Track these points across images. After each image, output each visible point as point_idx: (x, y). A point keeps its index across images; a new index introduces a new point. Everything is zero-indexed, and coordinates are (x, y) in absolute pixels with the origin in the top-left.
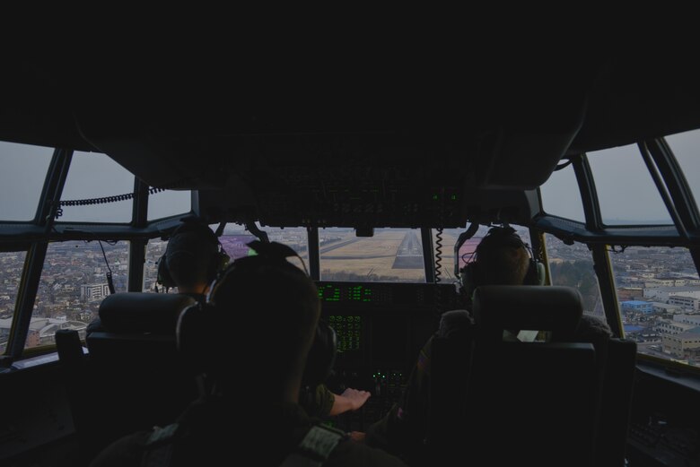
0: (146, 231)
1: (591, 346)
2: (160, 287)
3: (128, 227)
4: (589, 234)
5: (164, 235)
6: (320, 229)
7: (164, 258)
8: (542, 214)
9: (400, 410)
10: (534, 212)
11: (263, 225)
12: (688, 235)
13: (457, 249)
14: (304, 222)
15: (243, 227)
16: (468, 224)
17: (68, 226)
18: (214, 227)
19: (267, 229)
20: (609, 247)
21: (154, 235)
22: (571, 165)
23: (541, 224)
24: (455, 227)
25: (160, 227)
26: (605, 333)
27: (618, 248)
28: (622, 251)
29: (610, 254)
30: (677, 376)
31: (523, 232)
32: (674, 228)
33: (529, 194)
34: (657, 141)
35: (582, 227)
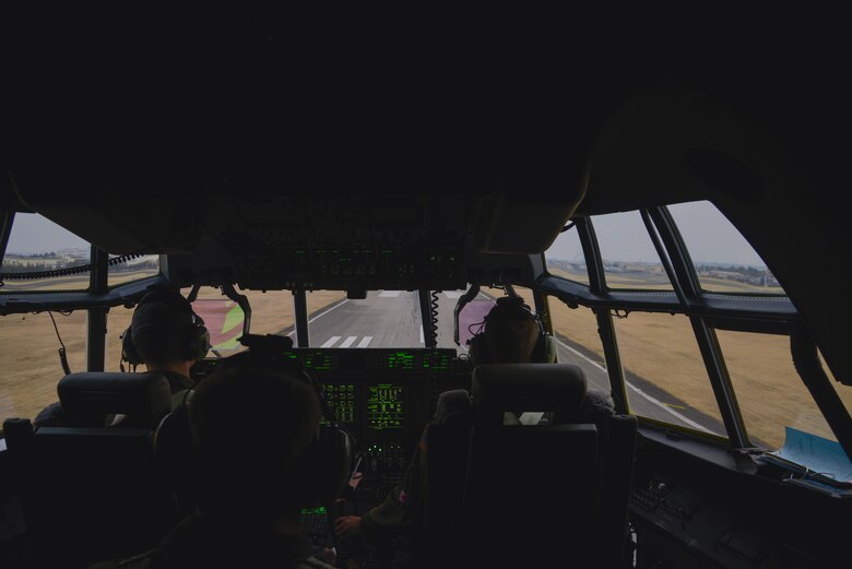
0: (106, 298)
1: (594, 427)
2: (126, 364)
3: (85, 294)
4: (593, 297)
5: (128, 302)
6: (307, 292)
7: (129, 331)
8: (546, 274)
9: (402, 493)
10: (538, 272)
11: (242, 288)
12: (688, 302)
13: (457, 313)
14: (288, 285)
15: (219, 290)
16: (469, 286)
17: (11, 297)
18: (185, 292)
19: (246, 293)
20: (613, 312)
21: (116, 302)
22: (575, 226)
23: (544, 286)
24: (455, 289)
25: (123, 293)
26: (608, 411)
27: (622, 313)
28: (626, 316)
29: (615, 319)
30: (676, 439)
31: (526, 295)
32: (674, 294)
33: (534, 258)
34: (659, 208)
35: (587, 290)
